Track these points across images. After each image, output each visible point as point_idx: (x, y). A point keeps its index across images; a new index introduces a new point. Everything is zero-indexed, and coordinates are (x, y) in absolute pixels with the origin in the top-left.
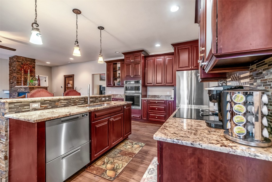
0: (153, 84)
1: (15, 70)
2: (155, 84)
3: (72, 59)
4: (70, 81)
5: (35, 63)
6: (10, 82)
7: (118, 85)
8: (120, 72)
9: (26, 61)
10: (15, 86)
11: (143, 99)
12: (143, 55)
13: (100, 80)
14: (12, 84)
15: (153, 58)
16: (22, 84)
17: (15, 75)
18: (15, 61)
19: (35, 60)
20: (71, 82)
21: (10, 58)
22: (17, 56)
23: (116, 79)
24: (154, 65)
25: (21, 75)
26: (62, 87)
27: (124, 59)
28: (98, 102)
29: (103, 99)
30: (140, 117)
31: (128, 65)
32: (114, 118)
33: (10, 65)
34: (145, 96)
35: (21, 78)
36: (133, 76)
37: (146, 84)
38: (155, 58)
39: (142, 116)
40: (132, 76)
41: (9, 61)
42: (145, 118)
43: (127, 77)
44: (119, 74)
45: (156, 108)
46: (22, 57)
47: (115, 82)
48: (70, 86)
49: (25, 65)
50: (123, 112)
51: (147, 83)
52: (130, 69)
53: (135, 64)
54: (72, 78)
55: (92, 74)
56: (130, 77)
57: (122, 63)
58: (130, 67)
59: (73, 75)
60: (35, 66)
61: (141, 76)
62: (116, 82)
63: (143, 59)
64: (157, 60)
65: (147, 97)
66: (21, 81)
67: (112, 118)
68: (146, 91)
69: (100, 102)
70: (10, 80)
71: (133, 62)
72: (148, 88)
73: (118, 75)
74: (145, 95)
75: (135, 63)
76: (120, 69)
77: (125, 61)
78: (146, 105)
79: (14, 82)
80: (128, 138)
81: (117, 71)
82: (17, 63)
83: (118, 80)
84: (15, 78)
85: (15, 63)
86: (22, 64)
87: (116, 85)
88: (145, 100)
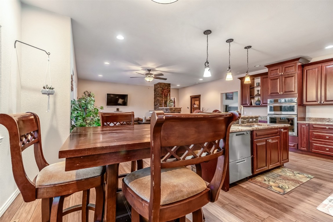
0: (319, 102)
1: (159, 94)
2: (322, 102)
3: (201, 79)
4: (195, 102)
5: (170, 87)
6: (154, 104)
7: (256, 104)
8: (259, 88)
9: (165, 86)
10: (159, 107)
11: (300, 122)
12: (299, 64)
13: (226, 99)
14: (156, 105)
15: (320, 65)
16: (163, 106)
17: (158, 98)
18: (158, 87)
19: (170, 84)
20: (197, 103)
21: (155, 85)
22: (160, 83)
23: (253, 98)
24: (320, 75)
25: (162, 98)
26: (188, 108)
27: (267, 72)
28: (246, 123)
29: (251, 120)
30: (294, 146)
31: (275, 79)
32: (272, 139)
33: (155, 90)
34: (304, 119)
35: (162, 100)
36: (282, 93)
37: (305, 103)
38: (323, 65)
39: (298, 144)
40: (280, 93)
41: (154, 87)
42: (303, 147)
43: (273, 95)
44: (258, 91)
45: (327, 136)
46: (162, 83)
47: (252, 101)
48: (196, 107)
49: (164, 90)
50: (280, 135)
51: (306, 101)
52: (277, 84)
53: (285, 78)
54: (198, 99)
55: (221, 94)
56: (278, 94)
57: (263, 78)
58: (277, 82)
59: (200, 95)
60: (170, 89)
61: (296, 92)
62: (254, 102)
63: (300, 69)
64: (327, 67)
65: (305, 121)
66: (162, 103)
67: (270, 139)
68: (305, 112)
69: (248, 123)
70: (154, 103)
71: (282, 75)
72: (307, 107)
73: (256, 93)
74: (303, 117)
75: (286, 76)
76: (259, 86)
77: (269, 74)
78: (305, 130)
79: (157, 104)
80: (283, 166)
81: (254, 88)
82: (160, 88)
83: (256, 99)
84: (159, 101)
85: (159, 89)
86: (163, 89)
87: (253, 105)
88: (305, 124)
